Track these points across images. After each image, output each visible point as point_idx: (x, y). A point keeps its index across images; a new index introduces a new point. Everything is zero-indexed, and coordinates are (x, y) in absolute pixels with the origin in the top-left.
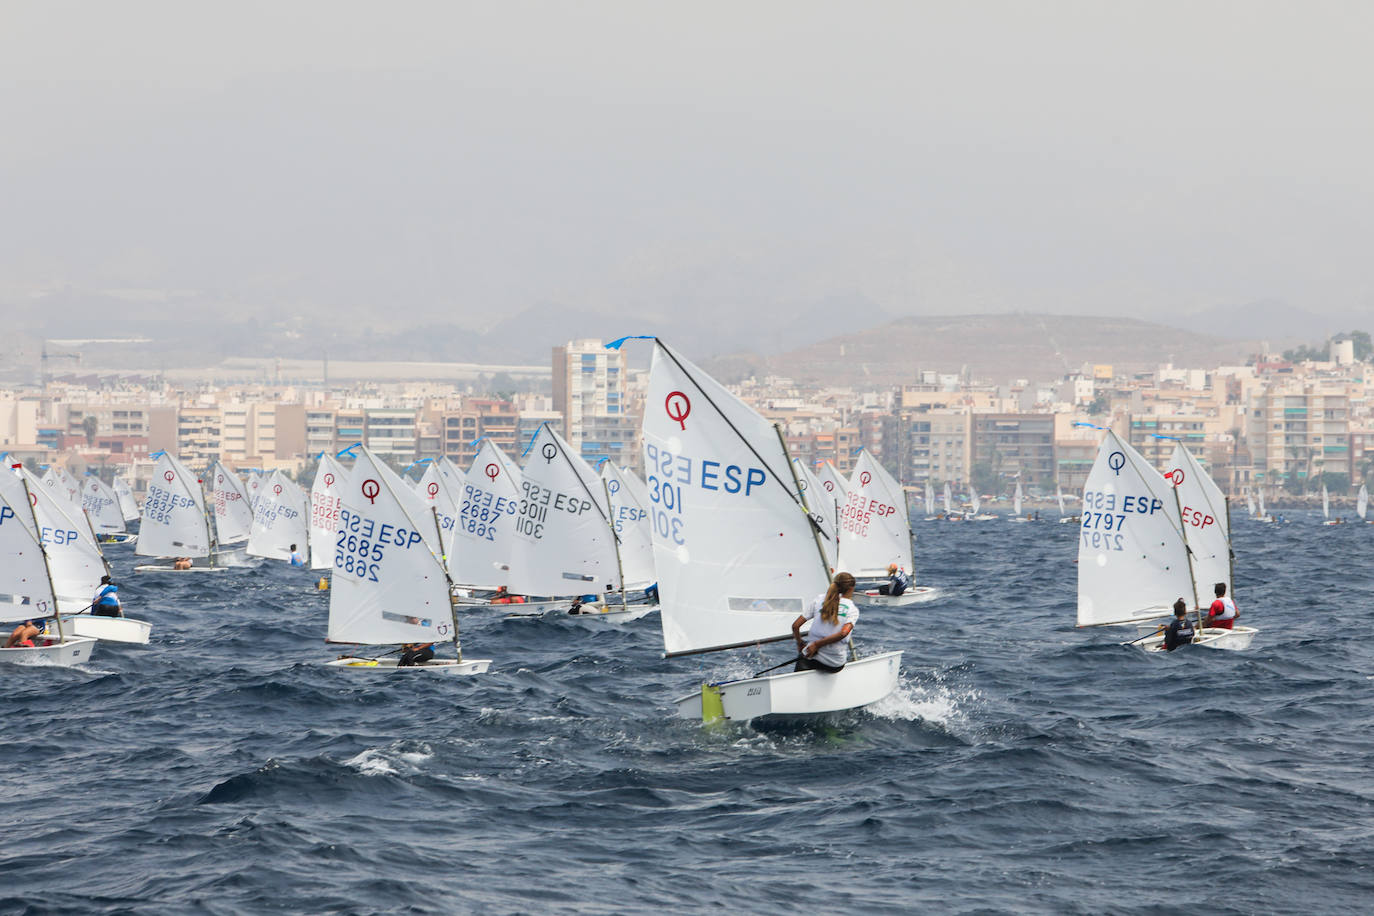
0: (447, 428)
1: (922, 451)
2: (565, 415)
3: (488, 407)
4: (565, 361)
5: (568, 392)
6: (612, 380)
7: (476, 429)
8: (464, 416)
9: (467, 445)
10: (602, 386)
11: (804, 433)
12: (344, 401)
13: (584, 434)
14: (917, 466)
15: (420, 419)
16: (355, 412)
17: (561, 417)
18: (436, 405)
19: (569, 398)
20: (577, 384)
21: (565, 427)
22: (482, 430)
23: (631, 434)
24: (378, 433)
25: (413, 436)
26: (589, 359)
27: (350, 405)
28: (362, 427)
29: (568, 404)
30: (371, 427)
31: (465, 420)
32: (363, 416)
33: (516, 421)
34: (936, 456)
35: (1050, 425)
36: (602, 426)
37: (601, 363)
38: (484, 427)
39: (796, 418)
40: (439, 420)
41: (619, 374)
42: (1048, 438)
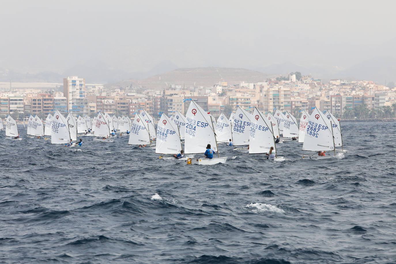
0: (33, 102)
1: (170, 107)
2: (67, 98)
3: (45, 96)
4: (67, 82)
5: (68, 91)
6: (80, 88)
7: (41, 102)
8: (38, 99)
9: (38, 107)
10: (78, 90)
11: (137, 102)
12: (3, 94)
13: (73, 103)
14: (169, 112)
15: (25, 99)
16: (6, 98)
17: (66, 99)
18: (30, 95)
19: (68, 93)
20: (70, 89)
21: (67, 101)
22: (43, 102)
23: (86, 103)
24: (13, 104)
25: (23, 104)
26: (74, 82)
27: (5, 96)
28: (8, 102)
29: (68, 95)
30: (10, 102)
31: (38, 100)
32: (8, 99)
33: (53, 100)
34: (174, 109)
35: (207, 99)
36: (78, 101)
37: (78, 83)
38: (44, 101)
39: (134, 98)
40: (30, 100)
41: (83, 86)
42: (206, 103)
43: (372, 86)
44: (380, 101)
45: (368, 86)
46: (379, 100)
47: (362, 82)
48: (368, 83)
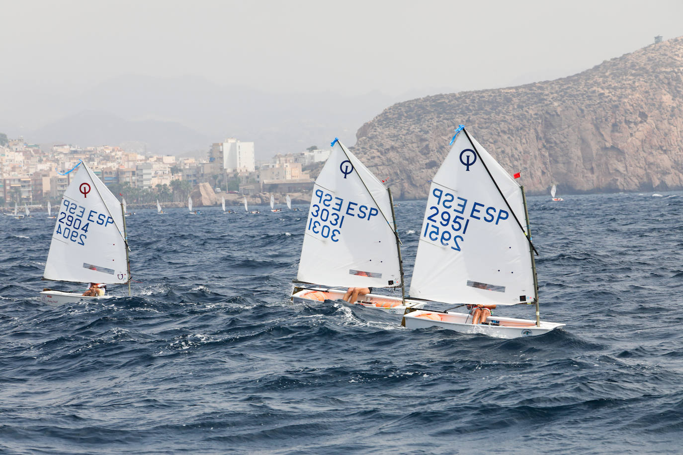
43: (119, 154)
44: (145, 177)
45: (113, 154)
46: (142, 175)
47: (102, 148)
48: (113, 150)
